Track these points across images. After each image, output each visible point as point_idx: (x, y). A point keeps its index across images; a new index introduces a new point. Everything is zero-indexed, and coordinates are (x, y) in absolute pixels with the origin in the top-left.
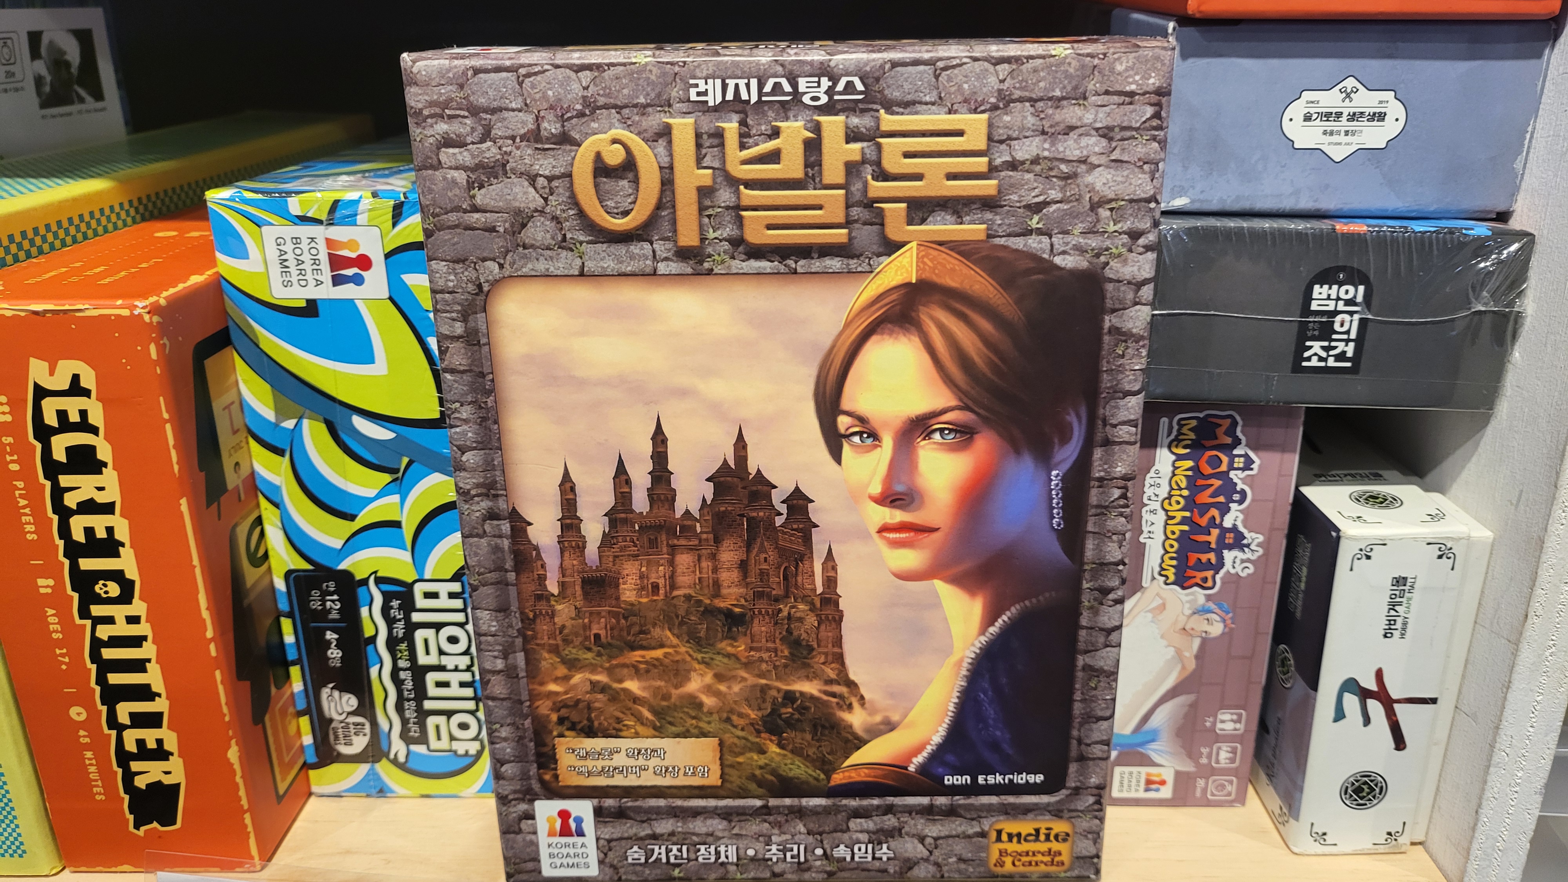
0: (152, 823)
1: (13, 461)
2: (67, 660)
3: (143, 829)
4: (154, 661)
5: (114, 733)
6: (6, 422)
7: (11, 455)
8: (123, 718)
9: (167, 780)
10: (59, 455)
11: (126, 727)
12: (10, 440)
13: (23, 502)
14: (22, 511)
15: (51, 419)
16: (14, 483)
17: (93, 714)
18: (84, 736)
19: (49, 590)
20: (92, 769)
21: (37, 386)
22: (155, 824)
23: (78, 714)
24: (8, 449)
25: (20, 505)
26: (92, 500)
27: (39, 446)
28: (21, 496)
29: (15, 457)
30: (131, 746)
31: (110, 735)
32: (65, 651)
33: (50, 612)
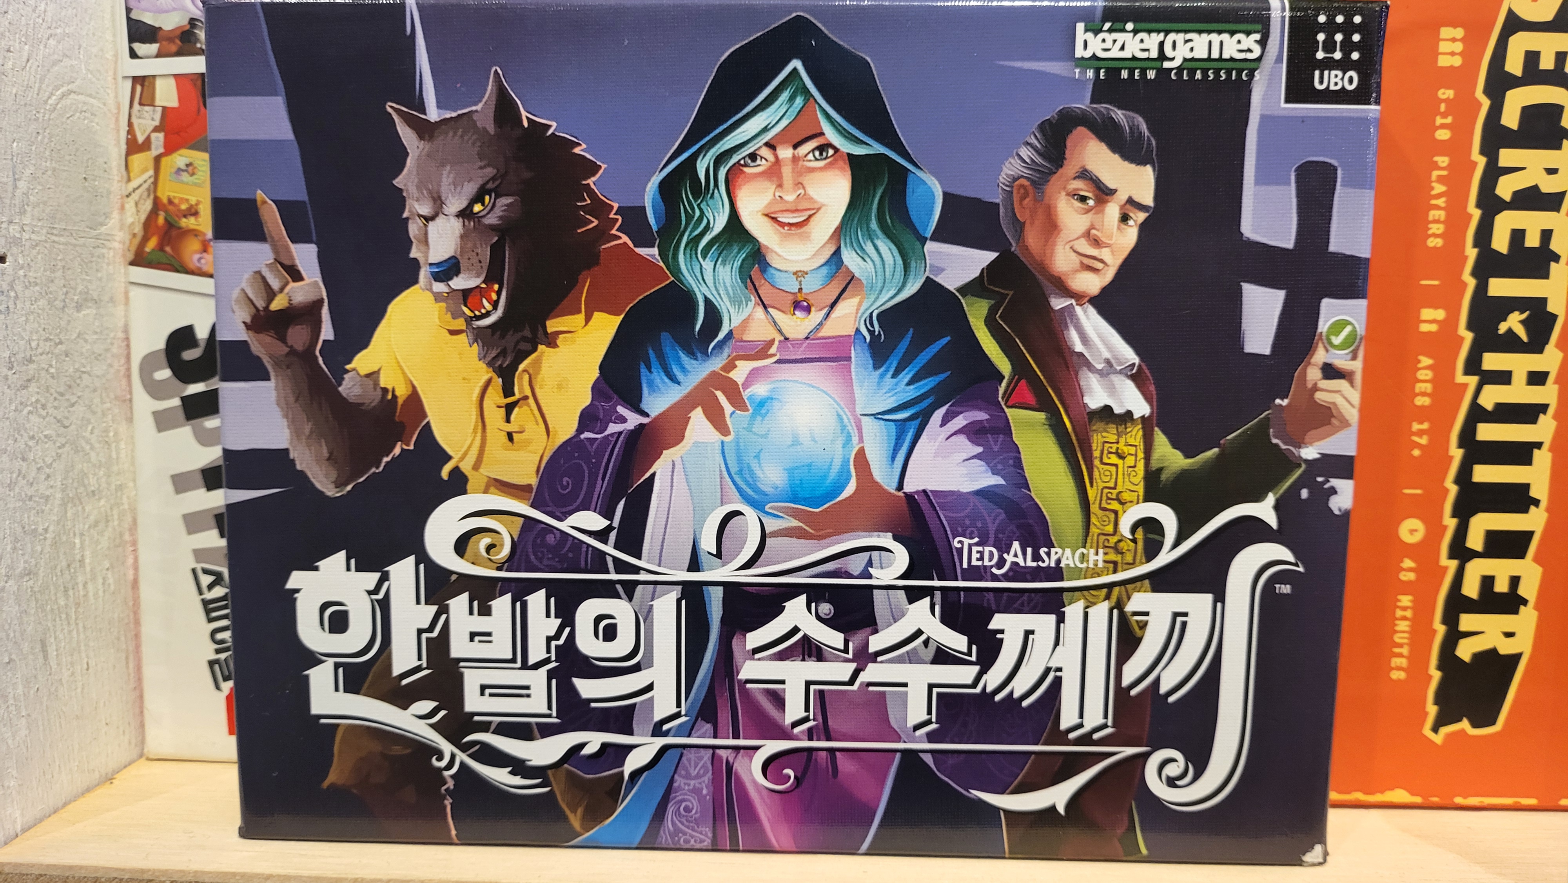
0: (1460, 720)
1: (1443, 126)
2: (1424, 441)
3: (1445, 730)
4: (1546, 447)
5: (1453, 564)
6: (1452, 66)
7: (1444, 115)
8: (1475, 541)
9: (1506, 648)
10: (1510, 119)
11: (1475, 554)
12: (1449, 94)
13: (1439, 188)
14: (1433, 202)
15: (1514, 65)
16: (1436, 159)
17: (1435, 529)
18: (1410, 570)
19: (1434, 328)
20: (1403, 626)
21: (1510, 12)
22: (1465, 725)
23: (1412, 531)
24: (1443, 107)
25: (1434, 193)
26: (1536, 188)
27: (1486, 103)
28: (1440, 179)
29: (1449, 120)
30: (1471, 589)
31: (1446, 568)
32: (1425, 426)
33: (1426, 361)
